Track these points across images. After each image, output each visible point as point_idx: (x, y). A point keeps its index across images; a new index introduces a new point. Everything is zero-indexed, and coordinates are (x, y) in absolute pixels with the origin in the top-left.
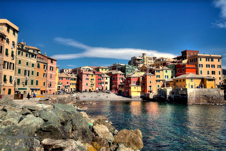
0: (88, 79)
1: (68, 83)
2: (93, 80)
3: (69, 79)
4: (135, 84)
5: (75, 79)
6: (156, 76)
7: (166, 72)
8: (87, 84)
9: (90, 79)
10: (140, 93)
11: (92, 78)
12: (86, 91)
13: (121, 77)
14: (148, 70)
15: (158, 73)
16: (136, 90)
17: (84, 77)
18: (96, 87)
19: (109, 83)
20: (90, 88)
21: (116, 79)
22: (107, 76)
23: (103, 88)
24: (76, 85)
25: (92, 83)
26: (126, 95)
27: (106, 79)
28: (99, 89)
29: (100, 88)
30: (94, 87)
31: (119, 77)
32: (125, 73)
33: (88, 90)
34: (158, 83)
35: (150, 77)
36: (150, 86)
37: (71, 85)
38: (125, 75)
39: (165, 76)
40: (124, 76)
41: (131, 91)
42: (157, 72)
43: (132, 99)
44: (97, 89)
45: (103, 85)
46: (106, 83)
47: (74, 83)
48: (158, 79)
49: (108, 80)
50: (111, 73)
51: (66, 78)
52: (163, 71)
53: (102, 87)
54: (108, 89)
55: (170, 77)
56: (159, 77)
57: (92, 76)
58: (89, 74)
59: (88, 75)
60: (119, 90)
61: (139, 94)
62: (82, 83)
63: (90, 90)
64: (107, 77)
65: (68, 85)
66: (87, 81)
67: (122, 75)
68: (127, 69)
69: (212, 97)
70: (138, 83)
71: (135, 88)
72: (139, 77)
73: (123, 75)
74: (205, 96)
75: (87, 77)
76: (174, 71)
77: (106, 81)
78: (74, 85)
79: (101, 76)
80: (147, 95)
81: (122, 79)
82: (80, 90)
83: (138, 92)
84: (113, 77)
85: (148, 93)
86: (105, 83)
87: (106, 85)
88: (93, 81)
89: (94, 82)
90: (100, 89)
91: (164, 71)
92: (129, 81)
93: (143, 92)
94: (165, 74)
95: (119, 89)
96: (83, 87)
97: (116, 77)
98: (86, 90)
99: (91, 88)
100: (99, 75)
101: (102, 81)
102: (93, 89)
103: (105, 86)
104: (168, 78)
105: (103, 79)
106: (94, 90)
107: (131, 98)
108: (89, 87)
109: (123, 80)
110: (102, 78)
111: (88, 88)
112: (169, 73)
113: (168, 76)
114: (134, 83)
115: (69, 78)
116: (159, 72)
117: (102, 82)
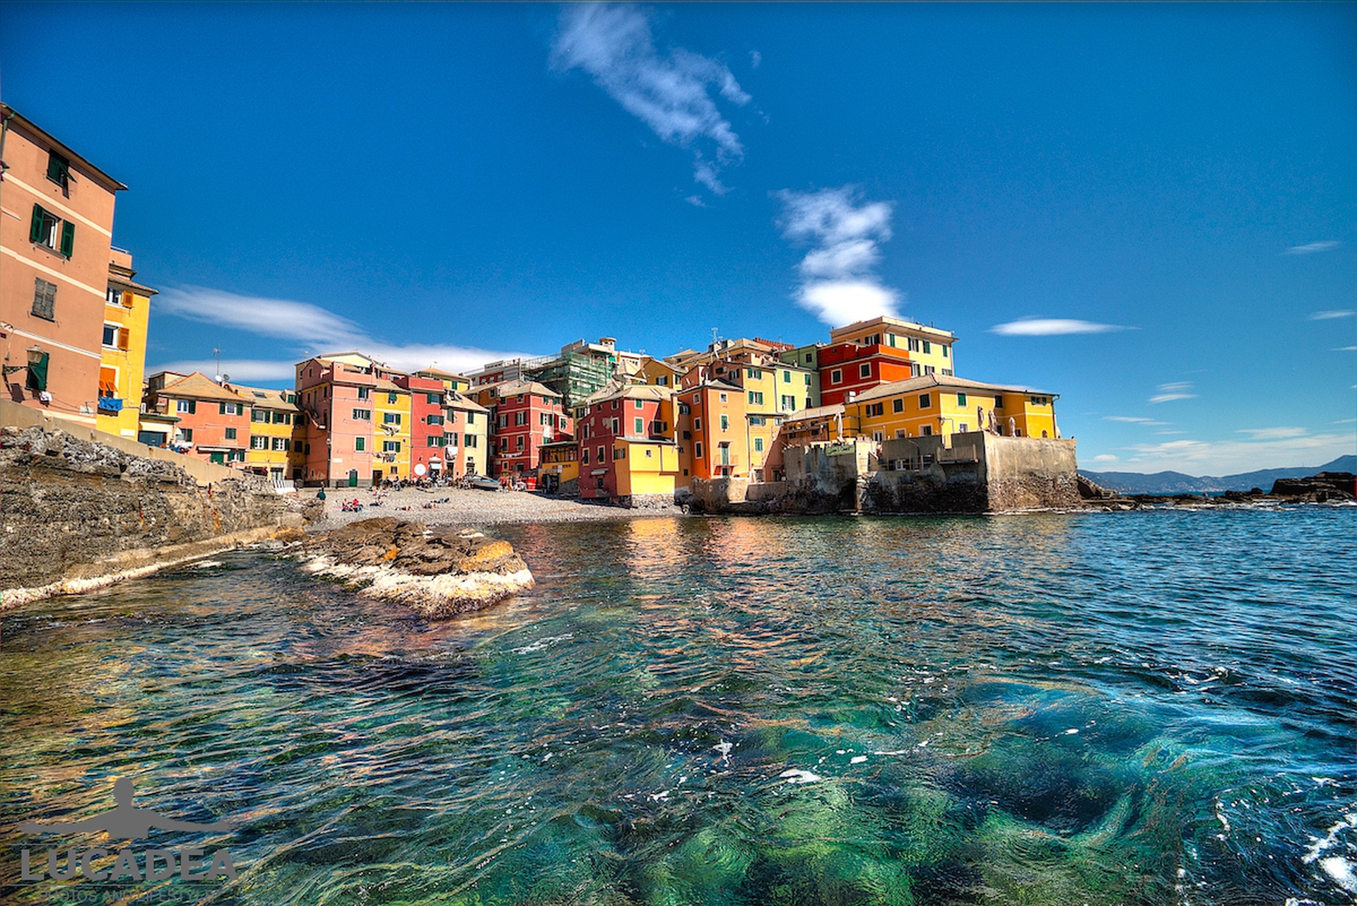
0: (367, 415)
1: (231, 434)
2: (398, 422)
3: (240, 412)
4: (643, 436)
5: (280, 416)
6: (747, 395)
7: (787, 379)
8: (360, 444)
9: (377, 418)
10: (673, 477)
11: (392, 410)
12: (353, 481)
13: (548, 412)
14: (701, 369)
15: (753, 379)
16: (653, 464)
17: (343, 402)
18: (416, 460)
19: (482, 442)
20: (379, 464)
21: (521, 419)
22: (473, 406)
23: (451, 466)
24: (287, 448)
25: (390, 439)
26: (599, 493)
27: (471, 421)
28: (433, 473)
29: (434, 466)
30: (402, 460)
31: (536, 408)
32: (566, 394)
33: (365, 475)
34: (757, 431)
35: (723, 396)
36: (725, 445)
37: (253, 445)
38: (565, 402)
39: (784, 396)
40: (560, 406)
41: (631, 469)
42: (750, 376)
43: (632, 512)
44: (421, 470)
45: (453, 450)
46: (470, 440)
47: (275, 440)
48: (756, 409)
49: (480, 426)
50: (493, 391)
51: (223, 402)
52: (773, 371)
53: (446, 461)
54: (481, 469)
55: (801, 404)
56: (761, 402)
57: (392, 400)
58: (374, 388)
59: (363, 391)
60: (541, 472)
61: (668, 487)
62: (327, 432)
63: (378, 474)
64: (471, 412)
65: (233, 444)
66: (361, 426)
67: (550, 401)
68: (573, 374)
69: (1054, 481)
70: (658, 432)
71: (648, 452)
72: (661, 401)
73: (556, 400)
74: (1031, 474)
75: (363, 405)
76: (816, 380)
77: (469, 429)
78: (275, 447)
79: (442, 401)
80: (716, 489)
81: (554, 420)
82: (316, 477)
83: (663, 473)
84: (503, 414)
85: (713, 477)
86: (462, 440)
87: (469, 451)
88: (399, 427)
89: (403, 432)
90: (437, 472)
91: (780, 373)
92: (609, 422)
93: (686, 473)
94: (784, 389)
95: (539, 466)
96: (335, 460)
97: (521, 411)
98: (354, 474)
99: (384, 467)
100: (429, 394)
101: (448, 427)
102: (394, 470)
103: (461, 453)
104: (794, 409)
105: (452, 418)
106: (403, 473)
107: (628, 508)
108: (376, 460)
109: (556, 425)
110: (445, 413)
111: (366, 465)
112: (798, 385)
113: (793, 397)
114: (639, 430)
115: (240, 405)
116: (760, 378)
117: (446, 434)
